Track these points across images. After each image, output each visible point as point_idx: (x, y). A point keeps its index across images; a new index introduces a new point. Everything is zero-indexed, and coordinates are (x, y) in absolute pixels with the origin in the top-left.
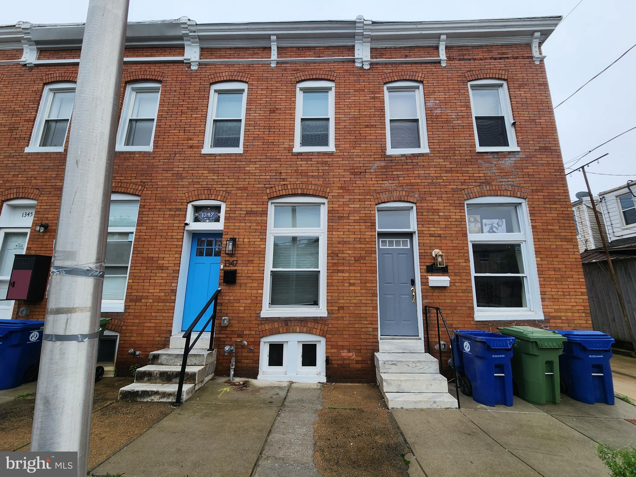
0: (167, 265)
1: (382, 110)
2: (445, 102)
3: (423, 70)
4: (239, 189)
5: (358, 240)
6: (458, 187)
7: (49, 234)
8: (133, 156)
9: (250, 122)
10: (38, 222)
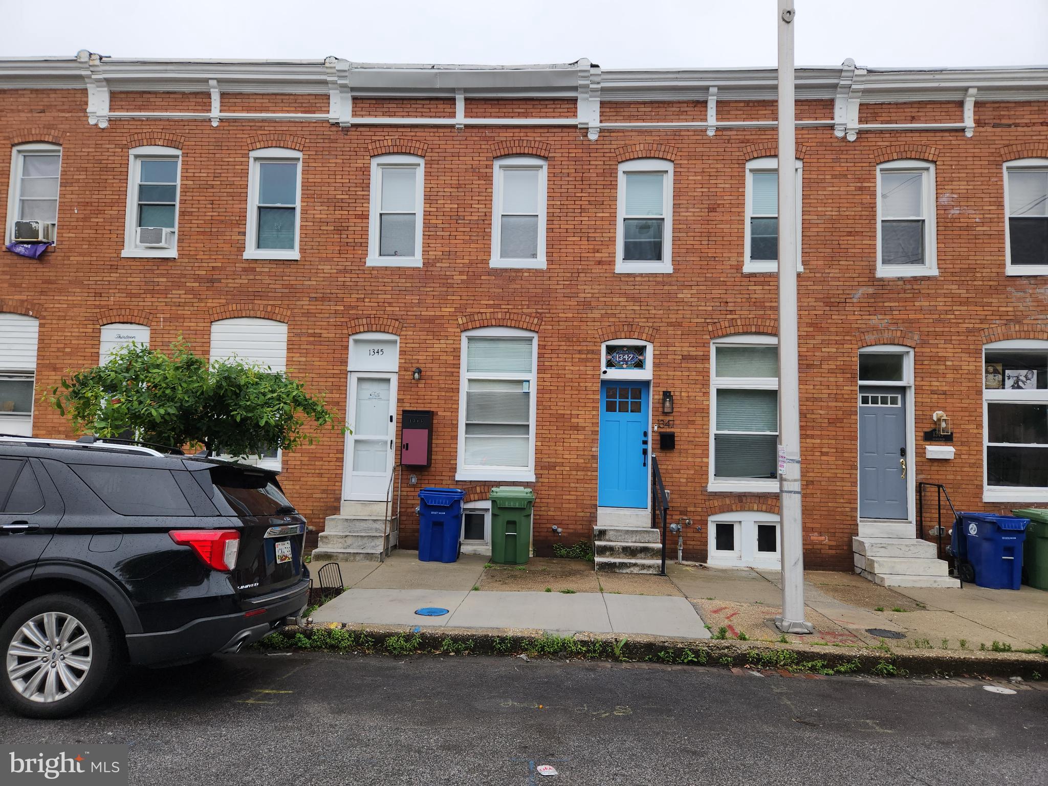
1: (873, 207)
2: (965, 197)
4: (670, 324)
5: (833, 396)
6: (976, 326)
7: (423, 381)
8: (520, 274)
9: (681, 226)
10: (407, 365)
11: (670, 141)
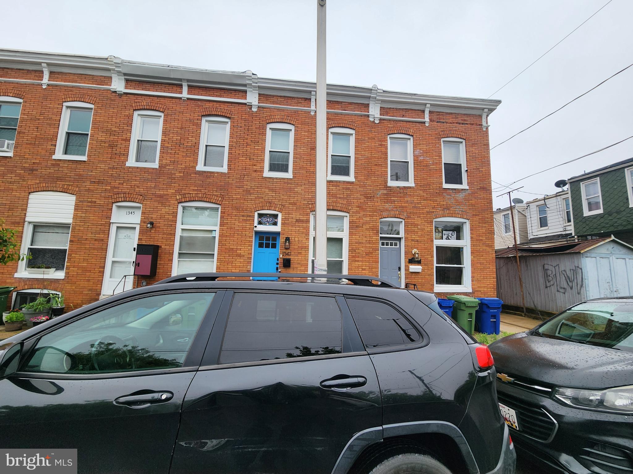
0: (244, 254)
1: (386, 154)
2: (426, 152)
3: (414, 127)
4: (290, 204)
5: (368, 241)
6: (431, 210)
7: (154, 229)
8: (213, 175)
9: (297, 156)
10: (145, 220)
11: (293, 115)
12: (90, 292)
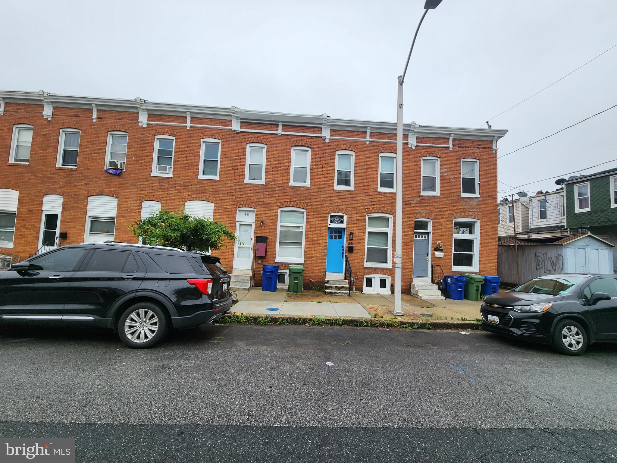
1: (420, 171)
2: (449, 170)
3: (441, 151)
4: (353, 208)
5: (406, 235)
6: (451, 213)
7: (264, 226)
8: (300, 188)
9: (357, 174)
10: (258, 220)
11: (354, 145)
12: (227, 267)
